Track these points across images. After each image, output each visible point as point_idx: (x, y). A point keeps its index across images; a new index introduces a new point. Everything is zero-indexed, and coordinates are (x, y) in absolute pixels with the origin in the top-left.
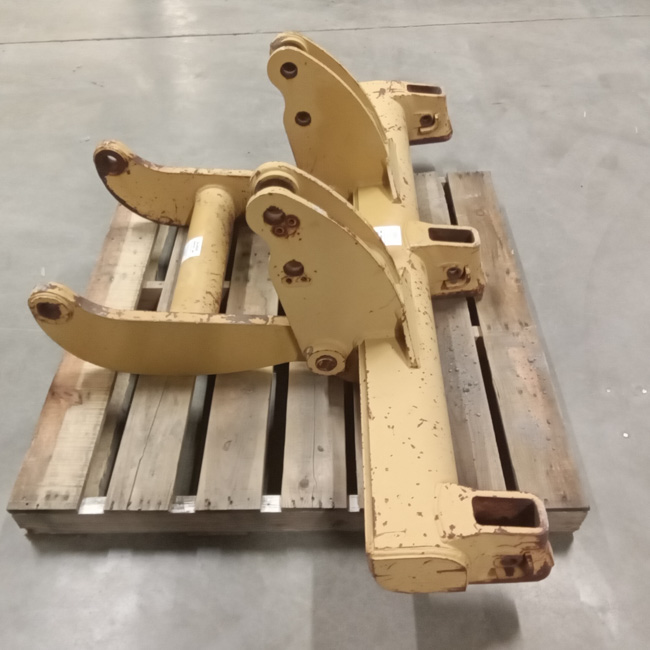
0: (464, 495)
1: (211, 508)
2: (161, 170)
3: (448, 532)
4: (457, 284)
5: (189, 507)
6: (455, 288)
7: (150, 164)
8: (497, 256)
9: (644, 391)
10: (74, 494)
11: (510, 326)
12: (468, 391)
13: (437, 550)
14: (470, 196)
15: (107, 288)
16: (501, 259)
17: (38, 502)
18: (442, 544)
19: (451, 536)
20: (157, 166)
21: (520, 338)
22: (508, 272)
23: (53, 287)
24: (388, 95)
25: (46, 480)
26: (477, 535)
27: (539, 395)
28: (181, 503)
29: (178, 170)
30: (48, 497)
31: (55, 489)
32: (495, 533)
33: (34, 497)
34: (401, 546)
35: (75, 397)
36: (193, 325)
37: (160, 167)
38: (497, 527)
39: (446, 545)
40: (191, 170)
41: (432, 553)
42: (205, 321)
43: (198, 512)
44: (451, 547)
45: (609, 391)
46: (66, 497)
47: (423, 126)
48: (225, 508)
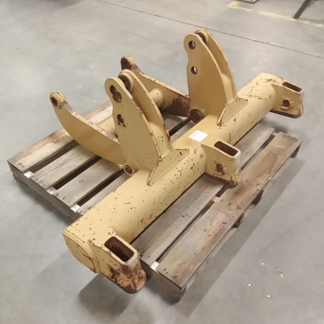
0: (111, 233)
1: (57, 197)
2: (143, 75)
3: (91, 240)
4: (219, 174)
5: (52, 192)
6: (217, 174)
7: (140, 71)
8: (261, 176)
9: (282, 276)
10: (27, 167)
11: (231, 205)
12: (183, 217)
13: (82, 243)
14: (279, 146)
15: (100, 112)
16: (261, 178)
17: (16, 163)
18: (86, 242)
19: (91, 242)
20: (142, 73)
21: (230, 212)
22: (258, 185)
23: (58, 93)
24: (271, 83)
25: (24, 159)
26: (99, 248)
27: (212, 236)
28: (52, 190)
29: (148, 77)
30: (19, 164)
31: (23, 163)
32: (106, 252)
33: (16, 162)
34: (73, 234)
35: (55, 141)
36: (95, 130)
37: (143, 73)
38: (109, 251)
39: (87, 244)
40: (153, 79)
41: (80, 243)
42: (99, 131)
43: (53, 195)
44: (88, 246)
45: (263, 264)
46: (23, 167)
47: (283, 106)
48: (60, 199)
